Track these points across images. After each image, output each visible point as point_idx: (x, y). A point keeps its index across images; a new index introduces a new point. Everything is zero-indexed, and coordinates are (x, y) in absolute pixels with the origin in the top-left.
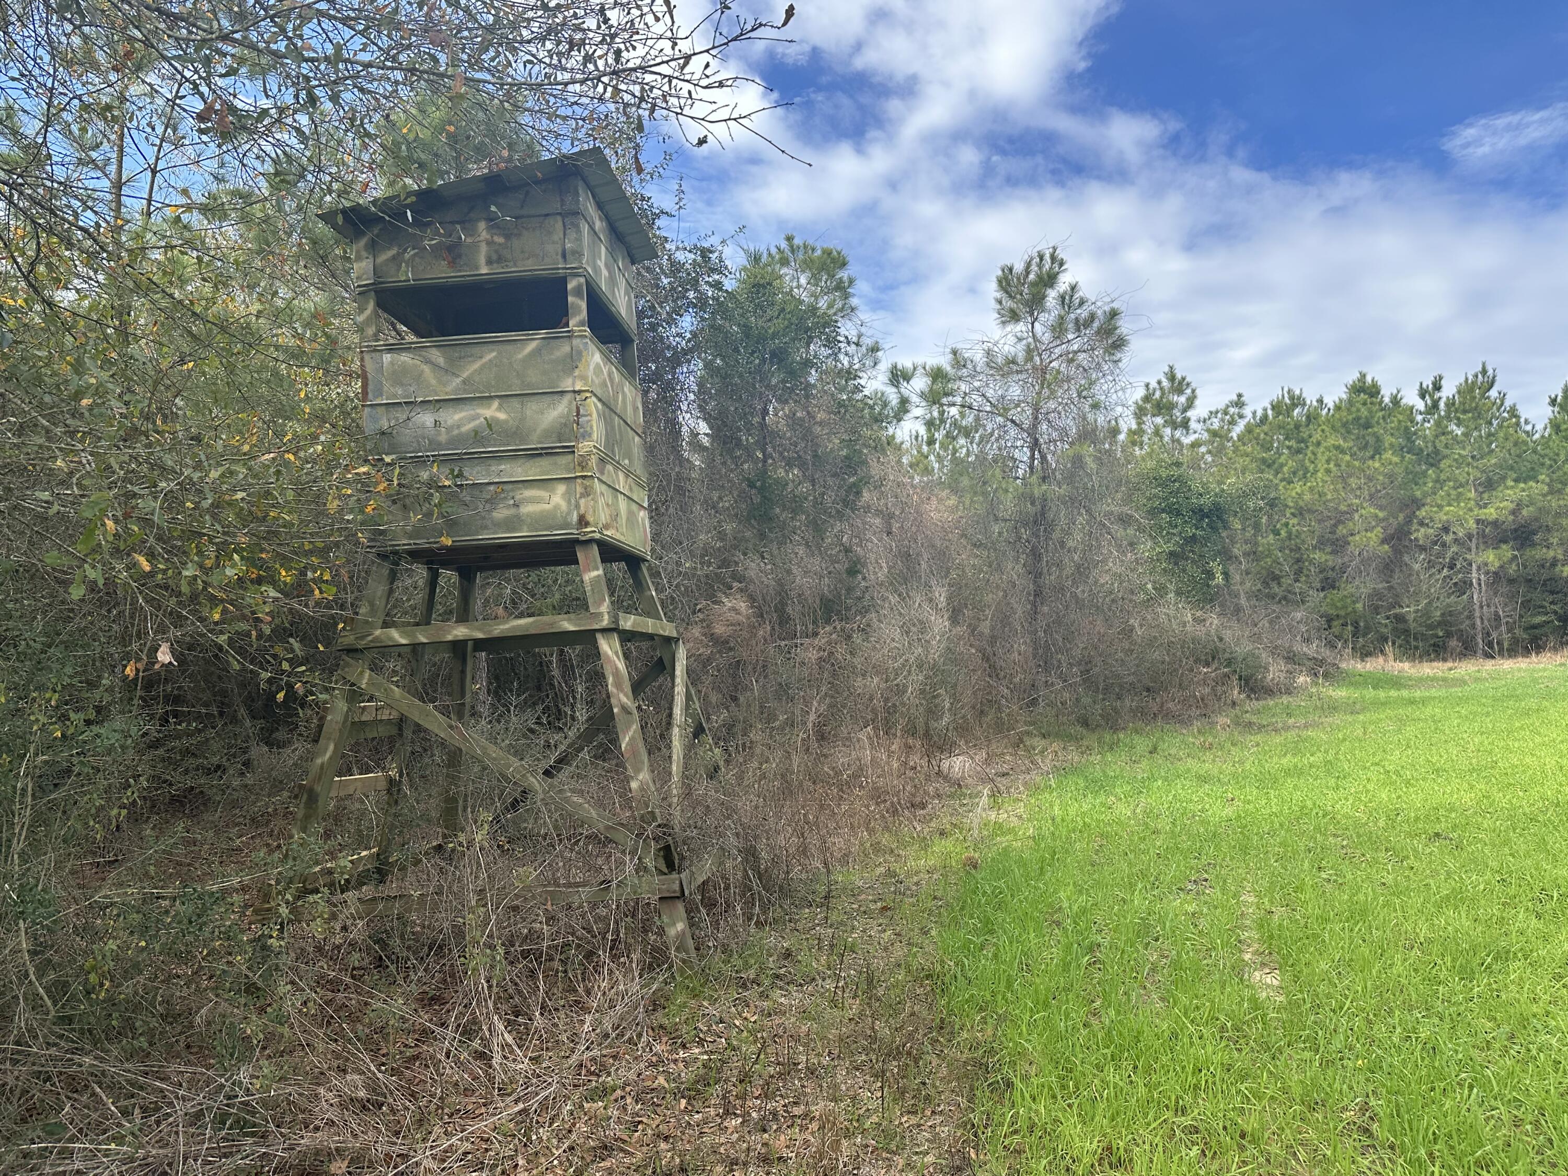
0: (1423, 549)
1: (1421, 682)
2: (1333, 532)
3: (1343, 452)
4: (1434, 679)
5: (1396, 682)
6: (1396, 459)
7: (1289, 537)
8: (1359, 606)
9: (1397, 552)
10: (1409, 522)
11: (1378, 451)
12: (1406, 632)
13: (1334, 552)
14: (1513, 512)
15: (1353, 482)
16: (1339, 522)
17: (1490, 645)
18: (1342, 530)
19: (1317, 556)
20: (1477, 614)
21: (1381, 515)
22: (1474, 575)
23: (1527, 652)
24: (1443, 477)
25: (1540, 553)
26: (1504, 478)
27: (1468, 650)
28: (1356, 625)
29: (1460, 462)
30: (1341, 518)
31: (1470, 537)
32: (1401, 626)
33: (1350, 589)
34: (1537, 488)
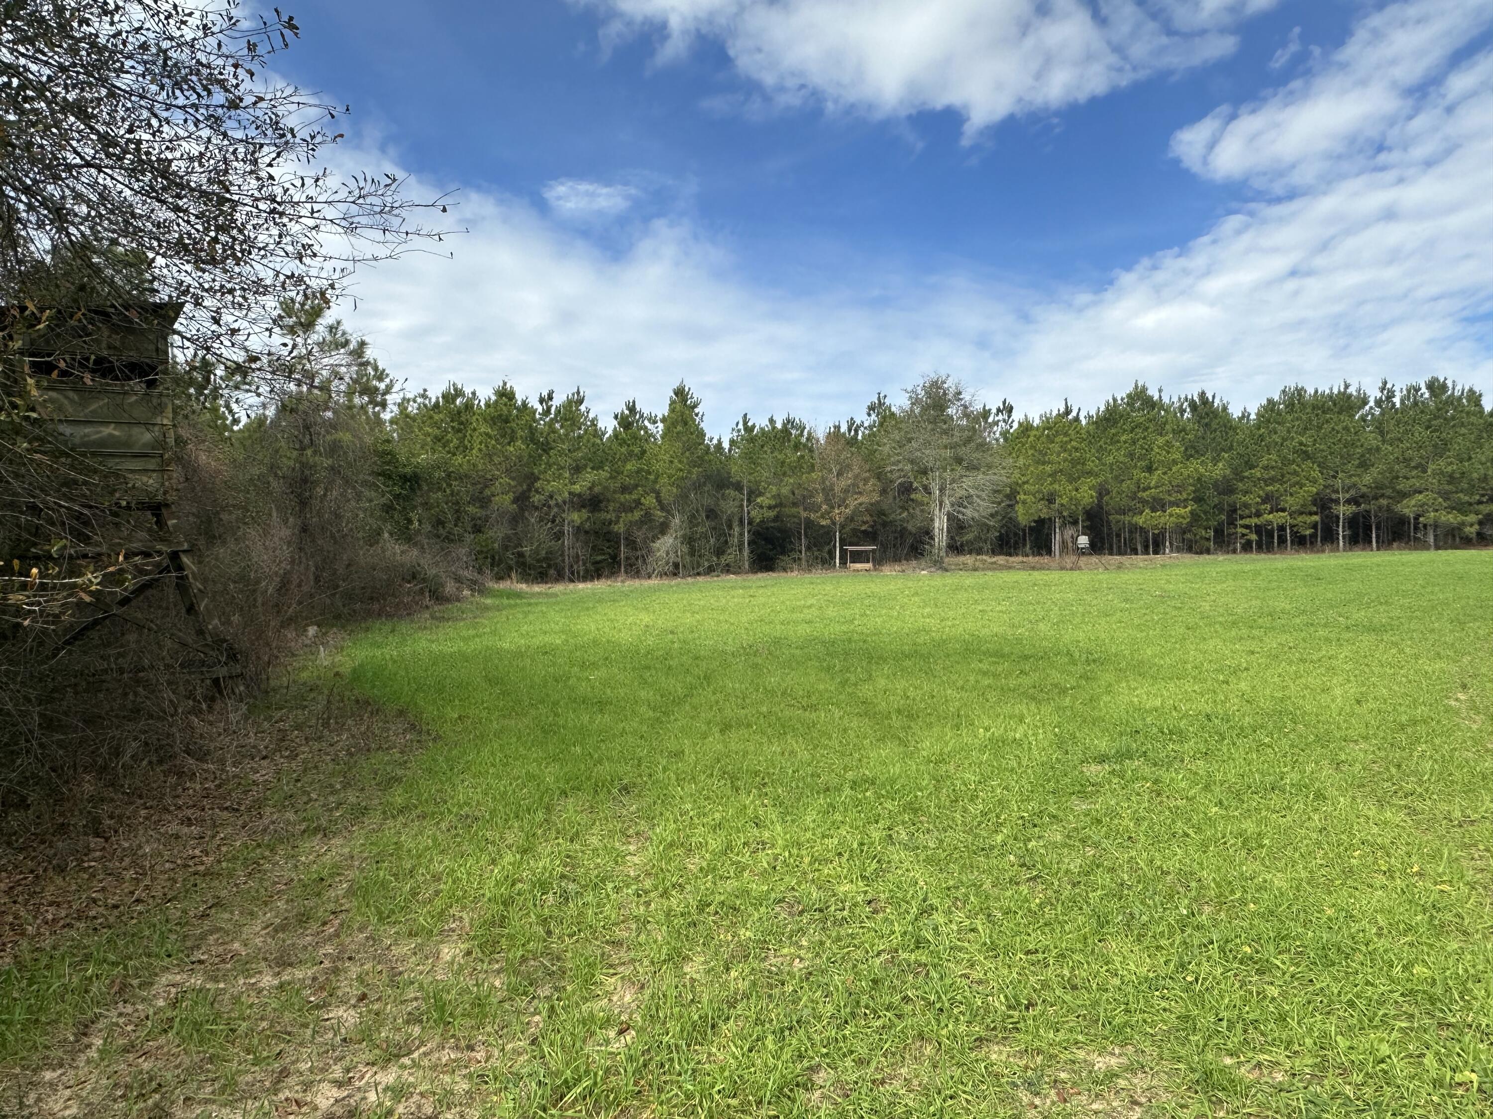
0: (537, 508)
1: (533, 595)
2: (481, 493)
3: (490, 437)
4: (540, 594)
5: (519, 595)
6: (523, 447)
7: (452, 494)
8: (496, 545)
9: (522, 509)
10: (529, 490)
11: (513, 440)
12: (524, 564)
13: (482, 507)
14: (590, 489)
15: (496, 460)
16: (486, 486)
17: (573, 573)
18: (488, 492)
19: (471, 509)
20: (566, 553)
21: (512, 483)
22: (566, 528)
23: (592, 579)
24: (551, 461)
25: (604, 515)
26: (586, 466)
27: (560, 577)
28: (493, 558)
29: (561, 453)
30: (487, 483)
31: (564, 502)
32: (521, 560)
33: (491, 533)
34: (604, 474)
